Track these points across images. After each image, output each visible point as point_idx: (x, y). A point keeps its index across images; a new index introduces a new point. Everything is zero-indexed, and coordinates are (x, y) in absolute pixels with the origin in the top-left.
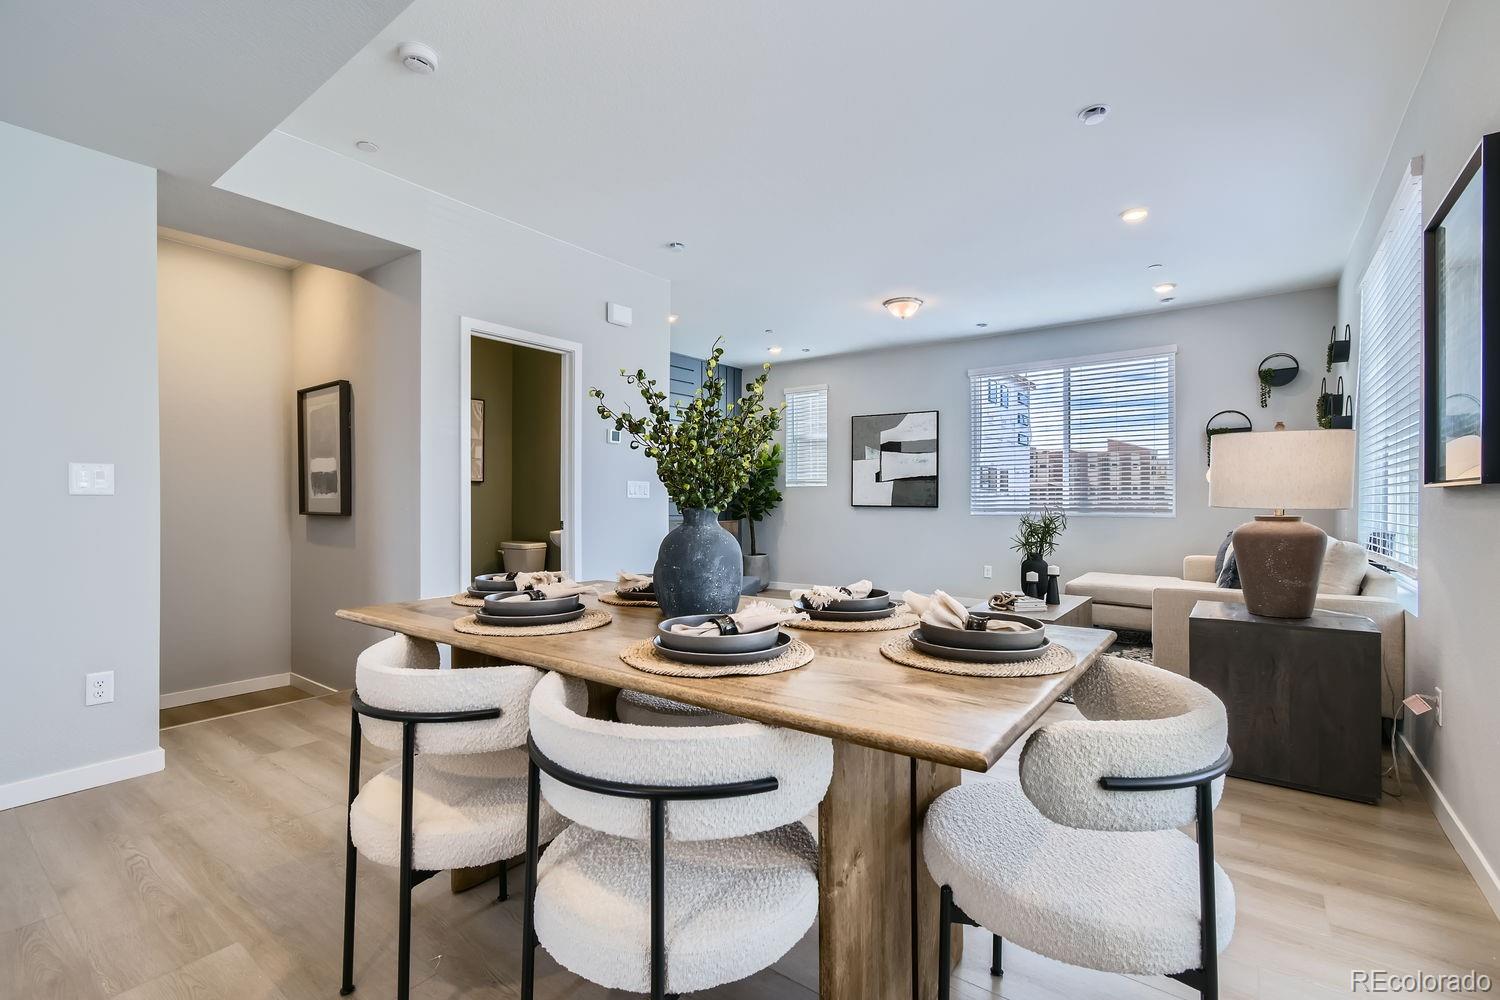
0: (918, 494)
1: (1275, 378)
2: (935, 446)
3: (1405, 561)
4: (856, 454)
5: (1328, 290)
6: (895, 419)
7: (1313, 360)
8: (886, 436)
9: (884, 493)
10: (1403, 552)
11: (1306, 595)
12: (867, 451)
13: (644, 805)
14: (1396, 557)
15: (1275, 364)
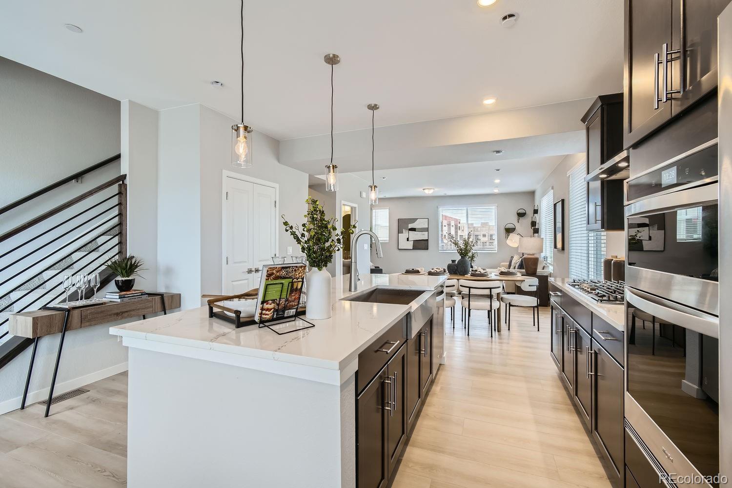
0: (421, 245)
1: (521, 215)
2: (427, 230)
3: (550, 262)
4: (400, 231)
5: (532, 194)
6: (414, 220)
7: (530, 212)
8: (410, 226)
9: (410, 245)
10: (549, 260)
11: (536, 269)
12: (404, 231)
13: (489, 290)
14: (548, 261)
15: (521, 211)
